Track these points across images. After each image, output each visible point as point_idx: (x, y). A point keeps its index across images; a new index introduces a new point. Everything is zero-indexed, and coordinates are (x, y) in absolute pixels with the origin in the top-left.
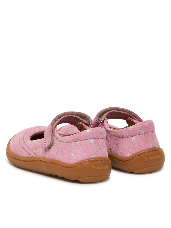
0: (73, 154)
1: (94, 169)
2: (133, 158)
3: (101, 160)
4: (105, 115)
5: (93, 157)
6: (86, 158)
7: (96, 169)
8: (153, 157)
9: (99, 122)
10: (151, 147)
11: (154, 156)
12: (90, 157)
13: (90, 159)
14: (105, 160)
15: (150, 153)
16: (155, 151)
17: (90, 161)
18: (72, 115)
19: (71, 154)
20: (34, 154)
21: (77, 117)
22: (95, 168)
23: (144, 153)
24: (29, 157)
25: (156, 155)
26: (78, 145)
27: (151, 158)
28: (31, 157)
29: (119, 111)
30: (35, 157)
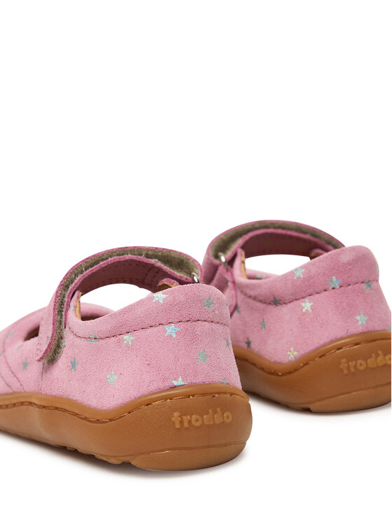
0: (112, 378)
1: (178, 426)
2: (306, 364)
3: (204, 394)
4: (240, 241)
5: (175, 383)
6: (153, 388)
7: (186, 425)
8: (366, 360)
9: (217, 262)
10: (360, 330)
11: (371, 357)
12: (167, 384)
13: (167, 390)
14: (219, 393)
15: (357, 347)
16: (374, 340)
17: (165, 398)
18: (134, 257)
19: (108, 376)
20: (18, 385)
21: (153, 261)
22: (182, 422)
23: (339, 349)
24: (7, 394)
25: (377, 355)
26: (127, 346)
27: (361, 365)
28: (11, 394)
29: (284, 232)
30: (20, 393)
